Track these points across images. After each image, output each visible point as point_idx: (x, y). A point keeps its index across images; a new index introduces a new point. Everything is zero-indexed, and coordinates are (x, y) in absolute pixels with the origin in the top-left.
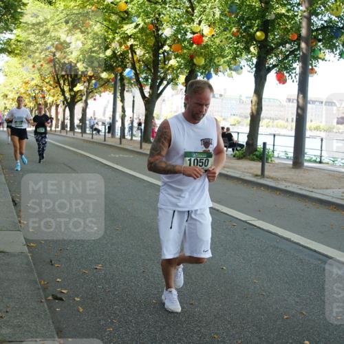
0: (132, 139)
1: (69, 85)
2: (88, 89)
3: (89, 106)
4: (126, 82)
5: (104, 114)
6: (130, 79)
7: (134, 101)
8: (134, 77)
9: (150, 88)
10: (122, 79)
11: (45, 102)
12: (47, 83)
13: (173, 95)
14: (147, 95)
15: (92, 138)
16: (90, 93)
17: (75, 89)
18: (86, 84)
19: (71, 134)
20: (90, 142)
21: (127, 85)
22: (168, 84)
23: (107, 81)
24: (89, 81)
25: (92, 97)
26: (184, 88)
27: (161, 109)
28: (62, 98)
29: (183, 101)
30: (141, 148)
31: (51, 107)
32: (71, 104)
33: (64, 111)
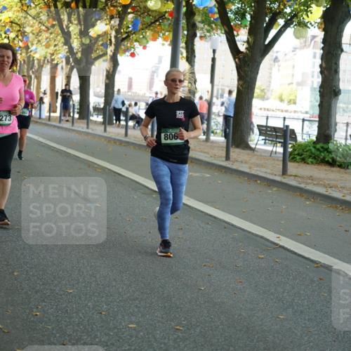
0: (207, 140)
1: (79, 23)
2: (118, 32)
3: (119, 68)
4: (198, 18)
5: (151, 85)
6: (207, 12)
7: (214, 60)
8: (216, 10)
9: (250, 33)
10: (191, 12)
11: (29, 57)
12: (34, 18)
13: (295, 49)
14: (242, 47)
15: (126, 134)
16: (123, 40)
17: (93, 32)
18: (115, 22)
19: (81, 126)
20: (121, 142)
21: (200, 25)
22: (287, 25)
23: (160, 16)
24: (122, 16)
25: (127, 50)
26: (321, 35)
27: (271, 77)
28: (63, 51)
29: (319, 61)
30: (227, 158)
31: (41, 67)
32: (82, 64)
33: (68, 78)
